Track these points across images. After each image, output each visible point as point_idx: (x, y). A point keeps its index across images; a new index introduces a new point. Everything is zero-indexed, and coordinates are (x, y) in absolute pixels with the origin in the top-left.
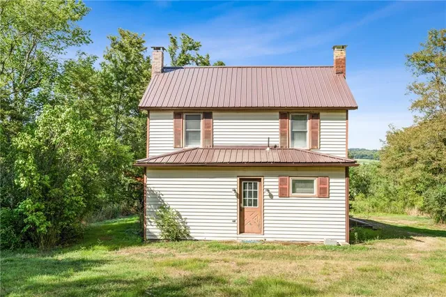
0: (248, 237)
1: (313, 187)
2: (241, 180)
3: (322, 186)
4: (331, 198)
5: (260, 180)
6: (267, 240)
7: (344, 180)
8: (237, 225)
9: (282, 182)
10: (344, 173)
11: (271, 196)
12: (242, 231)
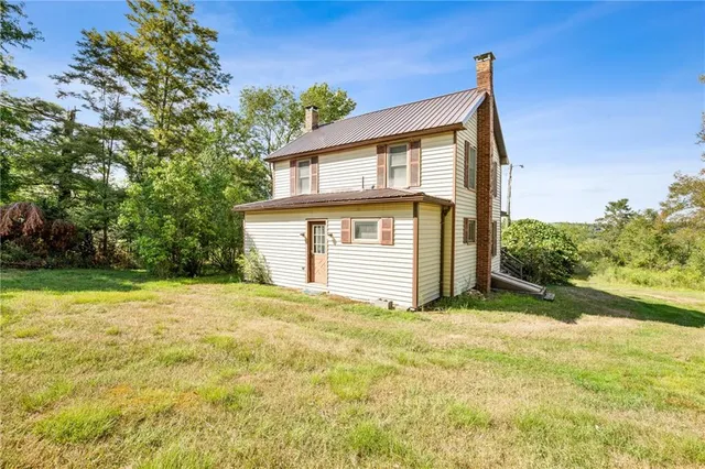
0: (314, 288)
1: (376, 232)
2: (310, 224)
3: (385, 230)
4: (396, 246)
5: (324, 223)
6: (331, 292)
7: (411, 222)
8: (305, 272)
9: (344, 225)
10: (412, 211)
11: (334, 241)
12: (311, 279)
